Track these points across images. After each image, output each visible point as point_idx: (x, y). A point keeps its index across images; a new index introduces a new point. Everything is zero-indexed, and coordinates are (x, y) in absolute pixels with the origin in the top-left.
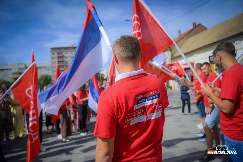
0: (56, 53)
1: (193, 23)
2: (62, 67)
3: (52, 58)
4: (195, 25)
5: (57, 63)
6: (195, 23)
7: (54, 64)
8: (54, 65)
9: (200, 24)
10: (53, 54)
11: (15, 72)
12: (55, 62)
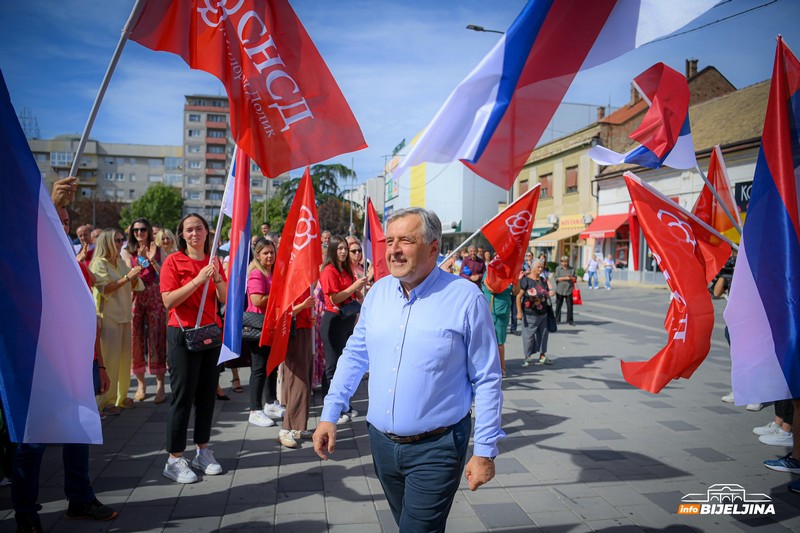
0: (204, 117)
1: (688, 63)
2: (219, 165)
3: (187, 132)
4: (695, 69)
5: (203, 148)
6: (695, 62)
7: (194, 150)
8: (193, 154)
9: (710, 68)
10: (192, 118)
11: (62, 166)
12: (197, 146)
